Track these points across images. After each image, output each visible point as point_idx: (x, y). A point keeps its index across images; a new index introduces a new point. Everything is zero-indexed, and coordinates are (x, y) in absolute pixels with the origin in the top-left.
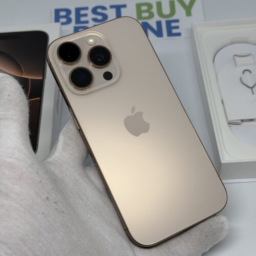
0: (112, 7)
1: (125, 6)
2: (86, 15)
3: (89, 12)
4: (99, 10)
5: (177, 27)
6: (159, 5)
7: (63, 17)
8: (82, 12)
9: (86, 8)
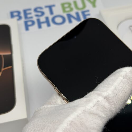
0: (46, 7)
1: (54, 6)
2: (30, 13)
3: (32, 11)
4: (39, 10)
5: (89, 15)
6: (75, 3)
7: (16, 16)
8: (28, 12)
9: (30, 9)
